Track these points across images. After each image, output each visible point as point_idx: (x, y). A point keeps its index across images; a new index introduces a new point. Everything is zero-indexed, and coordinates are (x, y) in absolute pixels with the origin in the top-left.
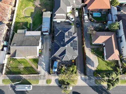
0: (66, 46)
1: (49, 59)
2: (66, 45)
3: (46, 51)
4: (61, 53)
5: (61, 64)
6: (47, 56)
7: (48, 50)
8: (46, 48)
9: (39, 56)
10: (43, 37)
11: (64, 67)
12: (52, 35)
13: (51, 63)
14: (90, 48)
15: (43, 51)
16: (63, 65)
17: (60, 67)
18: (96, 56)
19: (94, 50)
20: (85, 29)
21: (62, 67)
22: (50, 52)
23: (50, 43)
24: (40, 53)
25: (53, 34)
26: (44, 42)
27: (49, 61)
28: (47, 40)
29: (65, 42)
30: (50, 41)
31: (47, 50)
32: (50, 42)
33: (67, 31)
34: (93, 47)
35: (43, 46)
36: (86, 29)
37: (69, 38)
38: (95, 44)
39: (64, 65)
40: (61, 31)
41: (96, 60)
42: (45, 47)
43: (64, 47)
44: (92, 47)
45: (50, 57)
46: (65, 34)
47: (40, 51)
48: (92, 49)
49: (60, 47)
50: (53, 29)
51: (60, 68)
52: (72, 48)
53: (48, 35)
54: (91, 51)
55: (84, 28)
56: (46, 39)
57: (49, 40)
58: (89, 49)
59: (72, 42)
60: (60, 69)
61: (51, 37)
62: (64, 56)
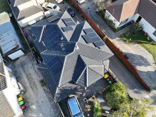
0: (77, 48)
1: (52, 103)
2: (75, 44)
3: (35, 90)
4: (75, 71)
5: (85, 100)
6: (42, 100)
7: (39, 85)
8: (33, 84)
9: (24, 112)
10: (13, 65)
11: (96, 103)
12: (32, 53)
13: (63, 111)
14: (117, 37)
15: (27, 94)
16: (91, 99)
17: (87, 108)
18: (136, 45)
19: (126, 37)
20: (87, 13)
21: (91, 103)
22: (45, 88)
23: (36, 69)
24: (22, 103)
25: (33, 50)
26: (21, 74)
27: (53, 108)
28: (26, 67)
29: (69, 40)
30: (33, 65)
31: (36, 87)
32: (34, 68)
33: (59, 19)
34: (121, 32)
35: (22, 84)
36: (89, 13)
37: (72, 29)
38: (122, 27)
39: (93, 98)
40: (44, 26)
41: (142, 51)
42: (28, 85)
43: (73, 51)
44: (119, 34)
45: (51, 100)
46: (57, 26)
47: (20, 99)
48: (121, 37)
49: (64, 58)
50: (28, 40)
51: (89, 110)
52: (91, 45)
53: (24, 56)
54: (123, 40)
55: (85, 12)
56: (23, 65)
57: (30, 65)
58: (117, 40)
59: (82, 33)
60: (89, 112)
61: (31, 58)
62: (85, 74)
